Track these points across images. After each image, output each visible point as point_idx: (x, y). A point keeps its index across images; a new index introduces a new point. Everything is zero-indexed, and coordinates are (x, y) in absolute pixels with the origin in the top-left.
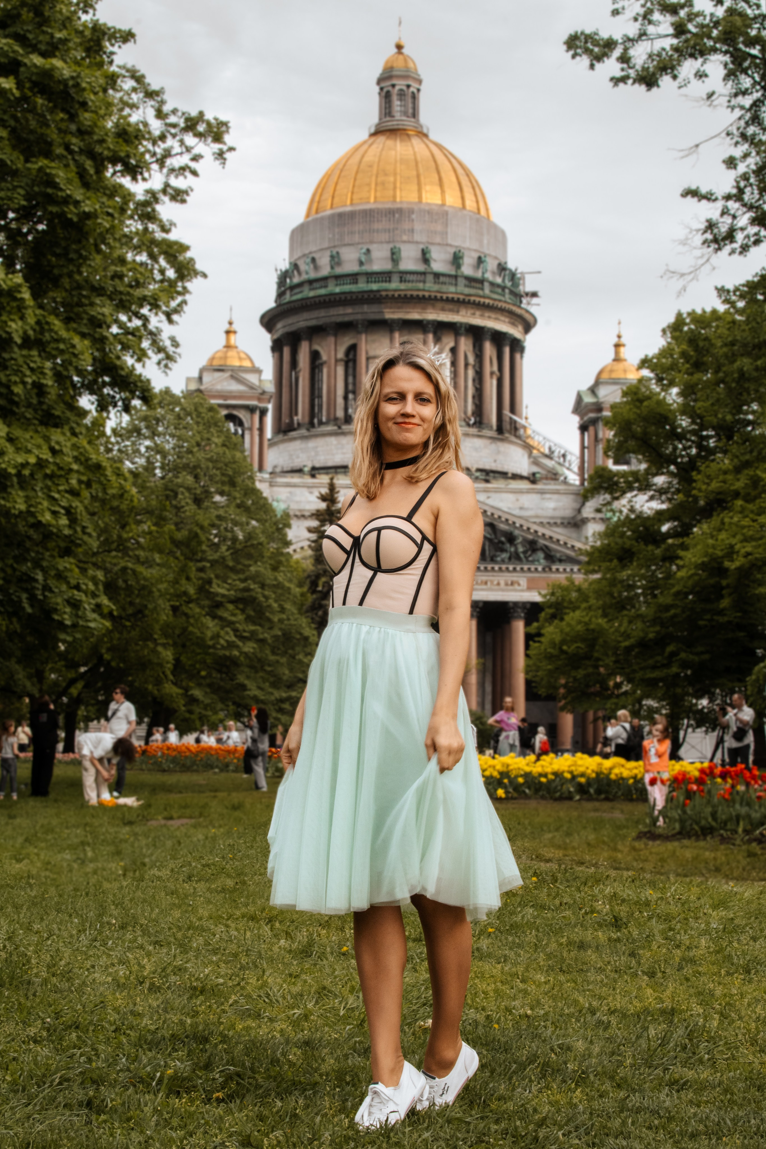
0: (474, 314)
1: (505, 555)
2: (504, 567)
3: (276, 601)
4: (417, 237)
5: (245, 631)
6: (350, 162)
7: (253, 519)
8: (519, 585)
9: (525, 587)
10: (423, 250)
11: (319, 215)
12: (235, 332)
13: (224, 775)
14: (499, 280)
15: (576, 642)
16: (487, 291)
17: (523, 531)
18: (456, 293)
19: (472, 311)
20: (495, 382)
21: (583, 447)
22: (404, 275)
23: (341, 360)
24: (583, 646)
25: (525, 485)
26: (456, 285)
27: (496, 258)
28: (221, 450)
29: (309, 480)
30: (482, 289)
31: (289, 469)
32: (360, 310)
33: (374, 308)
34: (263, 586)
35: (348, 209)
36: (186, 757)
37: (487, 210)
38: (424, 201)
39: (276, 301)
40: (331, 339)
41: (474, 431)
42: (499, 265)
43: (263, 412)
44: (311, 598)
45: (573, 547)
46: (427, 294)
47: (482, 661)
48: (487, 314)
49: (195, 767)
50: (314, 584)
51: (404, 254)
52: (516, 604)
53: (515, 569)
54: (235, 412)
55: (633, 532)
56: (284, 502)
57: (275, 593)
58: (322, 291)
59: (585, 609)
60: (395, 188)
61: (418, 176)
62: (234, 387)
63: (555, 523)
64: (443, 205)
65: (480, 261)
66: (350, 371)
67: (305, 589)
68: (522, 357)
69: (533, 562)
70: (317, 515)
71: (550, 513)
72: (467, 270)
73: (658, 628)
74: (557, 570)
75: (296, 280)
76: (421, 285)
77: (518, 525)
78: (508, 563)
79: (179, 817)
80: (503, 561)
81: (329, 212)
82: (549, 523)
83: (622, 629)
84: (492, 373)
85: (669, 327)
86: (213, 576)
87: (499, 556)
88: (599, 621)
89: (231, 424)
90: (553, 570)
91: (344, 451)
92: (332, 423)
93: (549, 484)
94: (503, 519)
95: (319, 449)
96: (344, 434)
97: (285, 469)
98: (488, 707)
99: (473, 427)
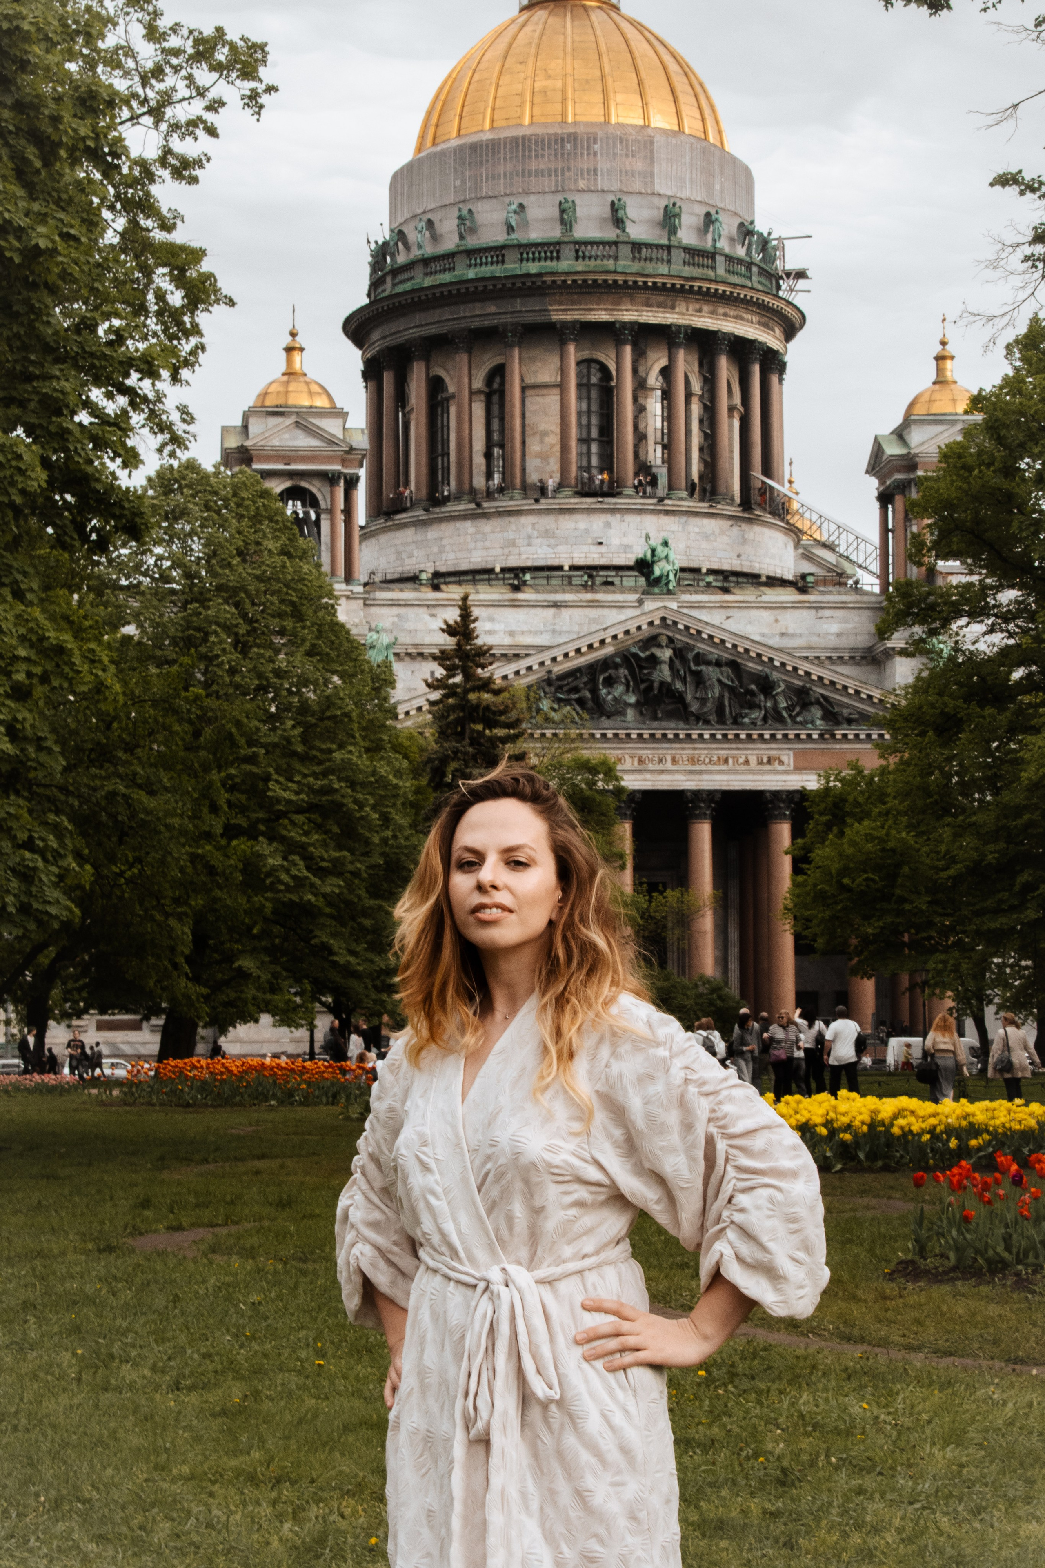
0: (700, 311)
1: (756, 714)
2: (755, 733)
3: (374, 808)
4: (602, 183)
5: (323, 859)
6: (487, 56)
7: (334, 672)
8: (781, 763)
9: (791, 767)
10: (613, 203)
11: (439, 148)
12: (302, 349)
13: (285, 1110)
14: (741, 252)
15: (865, 871)
16: (721, 271)
17: (787, 672)
18: (670, 276)
19: (697, 306)
20: (736, 424)
21: (885, 531)
22: (581, 248)
23: (480, 392)
24: (876, 877)
25: (788, 596)
26: (669, 261)
27: (736, 214)
28: (278, 560)
29: (430, 595)
30: (714, 268)
31: (396, 576)
32: (510, 309)
33: (533, 304)
34: (353, 785)
35: (488, 136)
36: (223, 1081)
37: (720, 132)
38: (613, 120)
39: (369, 295)
40: (463, 358)
41: (703, 506)
42: (741, 225)
43: (351, 483)
45: (870, 697)
46: (620, 279)
47: (720, 893)
48: (721, 310)
49: (238, 1098)
51: (580, 212)
52: (776, 794)
53: (773, 736)
54: (304, 484)
55: (960, 684)
56: (389, 631)
57: (372, 794)
58: (447, 277)
59: (880, 814)
60: (564, 99)
61: (603, 78)
62: (303, 441)
63: (841, 658)
64: (645, 127)
65: (709, 220)
66: (495, 409)
67: (424, 781)
68: (781, 380)
69: (803, 724)
70: (442, 657)
71: (832, 642)
72: (687, 236)
73: (1002, 845)
74: (845, 736)
75: (401, 259)
76: (610, 264)
77: (777, 663)
78: (762, 728)
80: (754, 724)
81: (455, 143)
82: (829, 658)
83: (943, 848)
84: (731, 409)
85: (1017, 341)
86: (271, 770)
87: (746, 715)
88: (904, 834)
89: (299, 503)
90: (838, 737)
91: (488, 544)
92: (466, 497)
93: (830, 593)
94: (753, 654)
95: (445, 542)
96: (486, 516)
97: (389, 577)
98: (734, 966)
99: (702, 500)
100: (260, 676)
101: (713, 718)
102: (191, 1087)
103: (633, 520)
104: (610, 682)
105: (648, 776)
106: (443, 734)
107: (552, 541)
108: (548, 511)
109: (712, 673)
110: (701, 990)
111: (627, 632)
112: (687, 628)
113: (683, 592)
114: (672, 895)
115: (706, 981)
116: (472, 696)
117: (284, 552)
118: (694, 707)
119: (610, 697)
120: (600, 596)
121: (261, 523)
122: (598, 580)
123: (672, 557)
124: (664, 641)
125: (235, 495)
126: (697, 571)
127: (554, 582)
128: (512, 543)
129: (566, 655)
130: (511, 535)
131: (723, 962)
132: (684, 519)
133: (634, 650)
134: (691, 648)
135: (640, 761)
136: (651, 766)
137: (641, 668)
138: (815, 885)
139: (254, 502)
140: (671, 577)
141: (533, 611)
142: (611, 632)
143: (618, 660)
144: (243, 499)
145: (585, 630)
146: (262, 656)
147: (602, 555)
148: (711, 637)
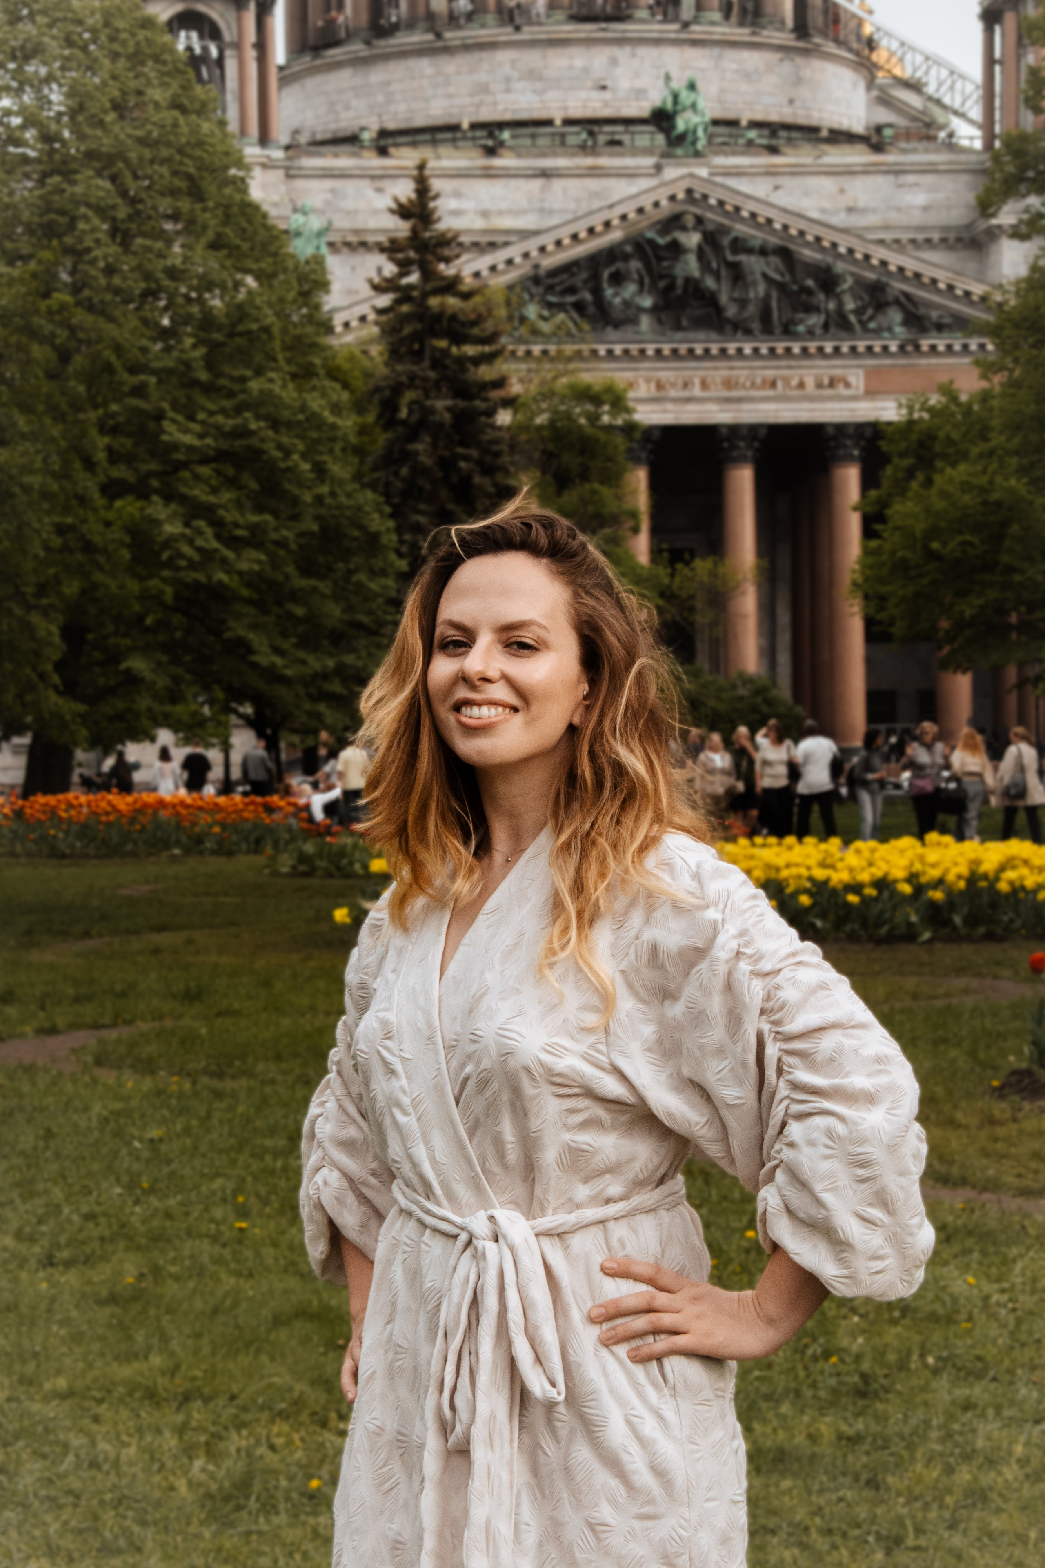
1: (815, 320)
2: (812, 346)
3: (304, 456)
5: (237, 525)
7: (246, 271)
8: (847, 385)
9: (861, 390)
13: (192, 861)
15: (960, 532)
17: (855, 262)
21: (990, 61)
24: (976, 540)
25: (858, 156)
28: (168, 116)
29: (374, 162)
31: (328, 136)
34: (275, 424)
41: (743, 33)
43: (265, 6)
44: (382, 439)
45: (967, 294)
47: (765, 563)
49: (129, 847)
50: (389, 406)
52: (841, 428)
53: (837, 350)
54: (201, 8)
56: (320, 212)
57: (302, 437)
59: (981, 455)
63: (928, 241)
67: (370, 418)
69: (877, 333)
70: (392, 248)
71: (917, 218)
74: (933, 348)
77: (842, 250)
78: (822, 338)
79: (74, 1026)
80: (811, 334)
82: (913, 241)
86: (165, 405)
87: (801, 321)
88: (1013, 482)
89: (194, 35)
90: (925, 348)
91: (452, 90)
92: (422, 25)
93: (914, 151)
94: (810, 238)
95: (394, 87)
96: (448, 50)
97: (319, 137)
98: (784, 659)
99: (741, 24)
100: (148, 276)
101: (756, 326)
102: (67, 833)
103: (648, 53)
104: (617, 279)
105: (670, 406)
106: (395, 354)
107: (538, 85)
108: (533, 43)
109: (754, 264)
110: (742, 692)
111: (640, 211)
112: (721, 203)
113: (716, 153)
114: (702, 566)
115: (747, 680)
116: (434, 302)
117: (176, 105)
118: (731, 311)
119: (617, 300)
120: (604, 161)
121: (142, 63)
122: (602, 139)
123: (701, 104)
124: (690, 221)
125: (107, 24)
126: (733, 123)
127: (542, 142)
128: (484, 89)
129: (558, 243)
130: (482, 77)
131: (769, 653)
132: (716, 51)
133: (650, 235)
134: (724, 230)
135: (660, 386)
136: (673, 393)
137: (660, 259)
138: (893, 552)
139: (133, 35)
140: (700, 133)
141: (513, 183)
142: (619, 210)
143: (629, 249)
144: (117, 30)
145: (584, 208)
146: (149, 249)
147: (606, 104)
148: (753, 215)
